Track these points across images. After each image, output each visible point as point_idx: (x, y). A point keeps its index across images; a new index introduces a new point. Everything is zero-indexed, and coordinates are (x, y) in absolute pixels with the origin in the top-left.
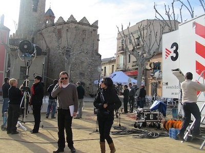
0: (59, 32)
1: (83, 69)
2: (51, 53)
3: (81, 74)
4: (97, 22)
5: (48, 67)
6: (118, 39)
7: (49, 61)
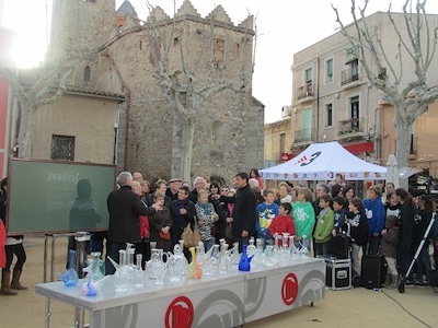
0: (156, 45)
1: (220, 142)
2: (133, 102)
3: (214, 154)
4: (250, 19)
5: (127, 139)
6: (295, 70)
7: (128, 122)
